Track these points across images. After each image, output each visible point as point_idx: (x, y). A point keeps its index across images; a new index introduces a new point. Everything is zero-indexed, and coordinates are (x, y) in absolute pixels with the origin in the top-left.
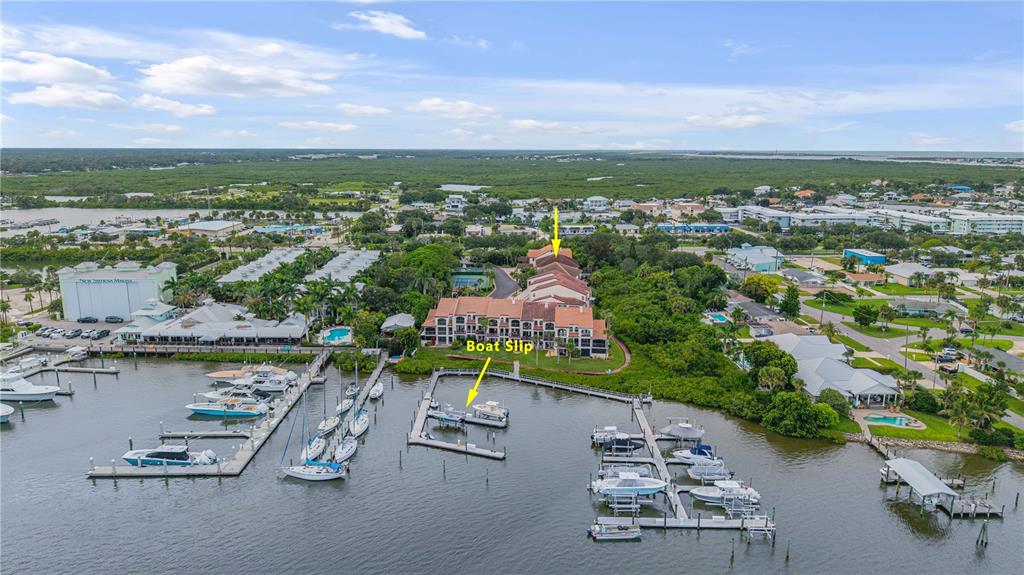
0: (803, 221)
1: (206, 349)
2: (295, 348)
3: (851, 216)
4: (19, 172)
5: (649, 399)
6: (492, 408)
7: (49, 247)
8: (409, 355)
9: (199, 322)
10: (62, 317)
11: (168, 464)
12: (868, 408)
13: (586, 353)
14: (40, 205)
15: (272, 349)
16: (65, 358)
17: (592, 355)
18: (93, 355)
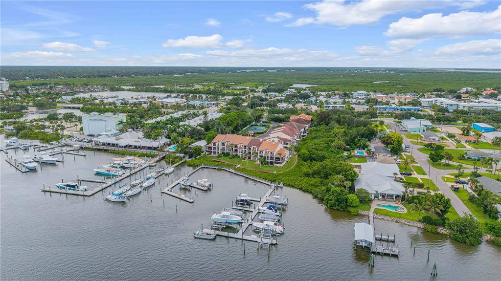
0: (464, 107)
1: (121, 149)
2: (154, 151)
3: (496, 105)
4: (122, 76)
5: (281, 185)
6: (205, 182)
7: (103, 107)
8: (196, 158)
9: (122, 138)
10: (83, 133)
11: (69, 189)
12: (385, 200)
13: (272, 163)
14: (118, 90)
15: (144, 151)
16: (71, 149)
17: (274, 164)
18: (82, 148)
